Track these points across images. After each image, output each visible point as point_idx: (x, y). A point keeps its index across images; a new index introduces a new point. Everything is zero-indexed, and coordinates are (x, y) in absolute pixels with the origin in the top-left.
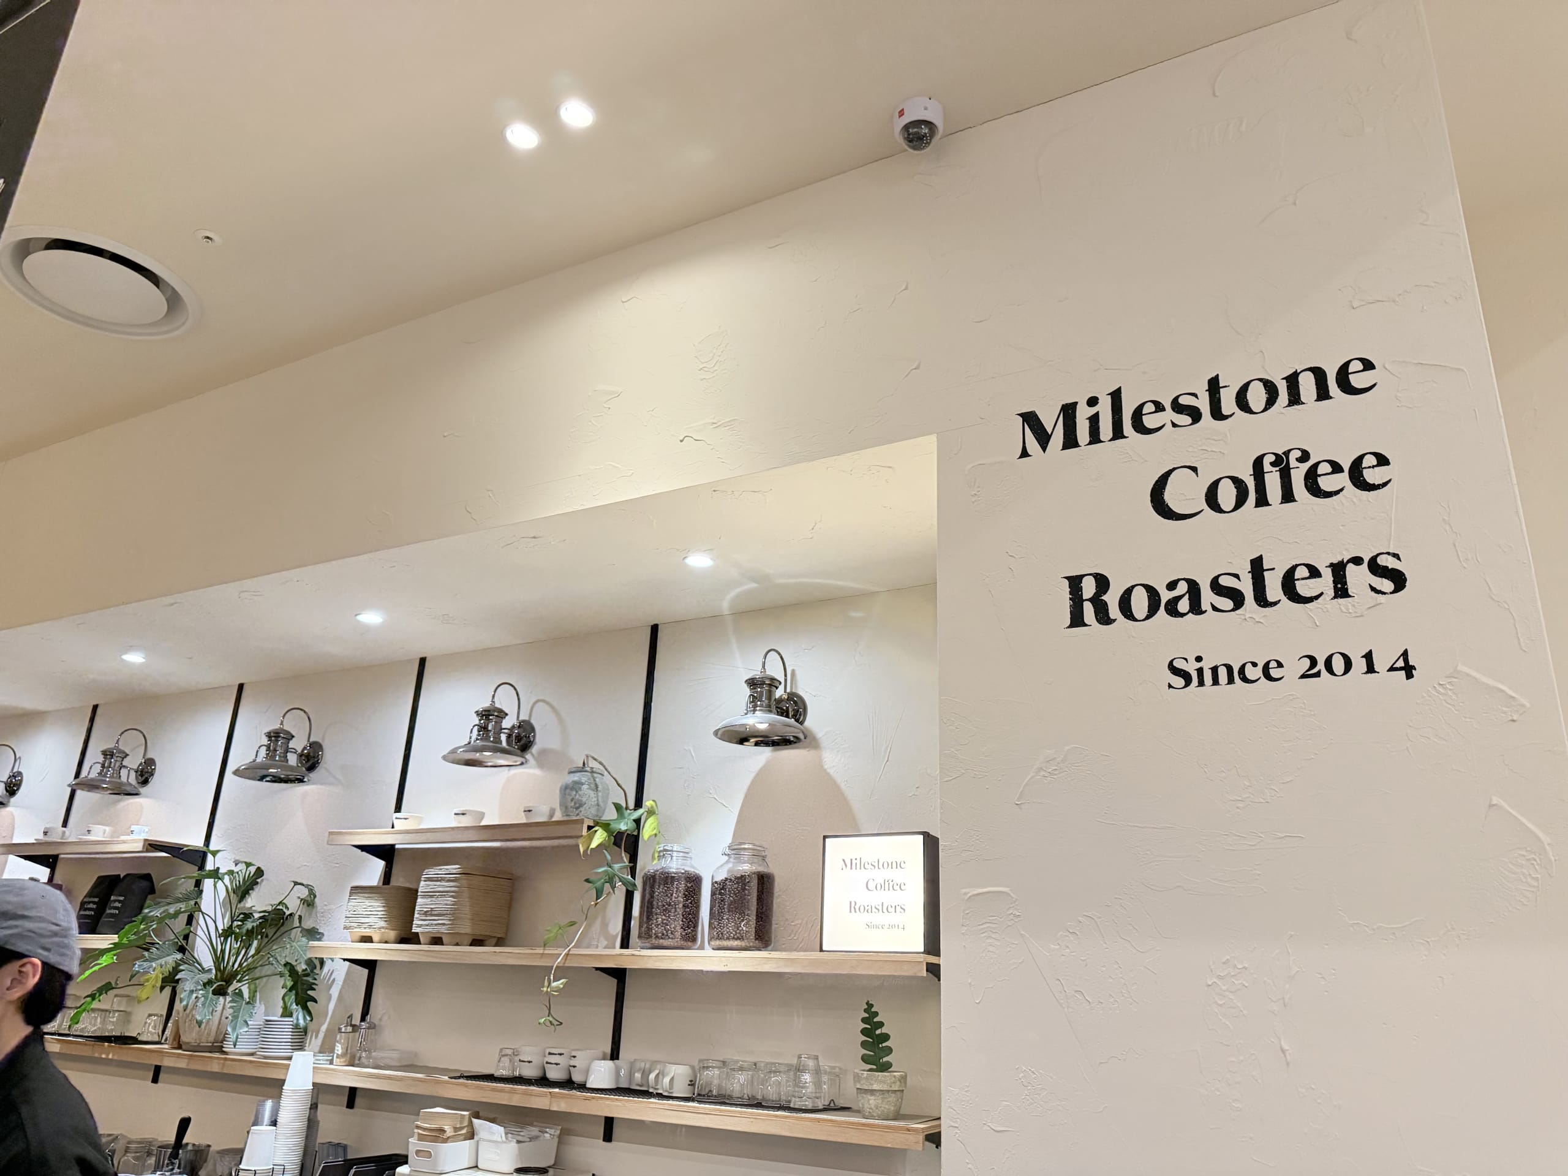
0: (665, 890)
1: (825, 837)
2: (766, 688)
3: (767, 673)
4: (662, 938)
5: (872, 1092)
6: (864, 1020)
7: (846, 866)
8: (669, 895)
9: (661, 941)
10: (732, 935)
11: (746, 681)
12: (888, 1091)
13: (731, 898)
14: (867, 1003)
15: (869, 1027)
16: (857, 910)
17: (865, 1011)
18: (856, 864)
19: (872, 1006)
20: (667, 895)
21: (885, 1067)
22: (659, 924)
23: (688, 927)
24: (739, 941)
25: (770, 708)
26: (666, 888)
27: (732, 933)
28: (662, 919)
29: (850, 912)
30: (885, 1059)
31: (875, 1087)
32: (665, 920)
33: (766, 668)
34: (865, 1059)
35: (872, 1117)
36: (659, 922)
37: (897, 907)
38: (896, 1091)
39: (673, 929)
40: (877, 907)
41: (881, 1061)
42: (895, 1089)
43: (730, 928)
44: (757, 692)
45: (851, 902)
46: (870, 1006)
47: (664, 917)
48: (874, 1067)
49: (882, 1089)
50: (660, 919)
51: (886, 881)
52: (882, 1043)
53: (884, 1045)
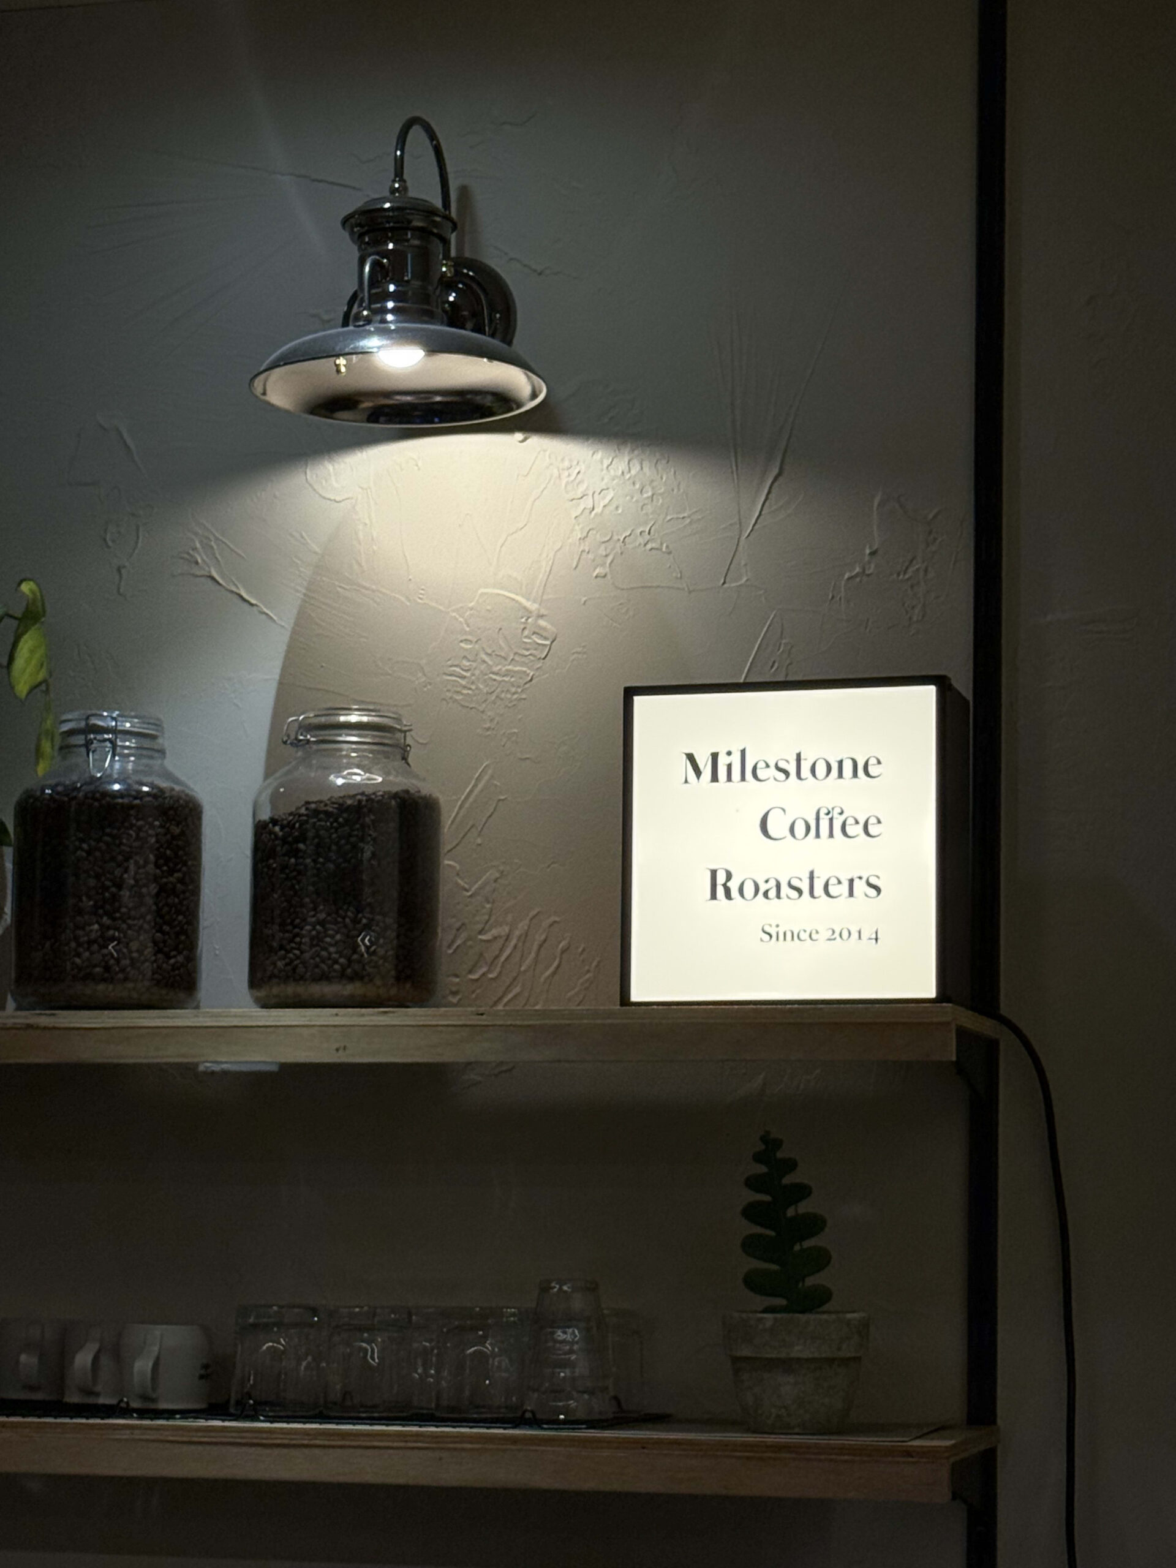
0: (107, 844)
1: (630, 693)
2: (416, 242)
3: (412, 193)
4: (104, 980)
5: (788, 1365)
6: (753, 1183)
7: (698, 772)
8: (120, 858)
9: (101, 987)
10: (337, 967)
11: (345, 221)
12: (831, 1361)
13: (331, 866)
14: (764, 1139)
15: (767, 1198)
16: (735, 893)
17: (758, 1158)
18: (729, 767)
19: (777, 1144)
20: (113, 859)
21: (816, 1300)
22: (95, 941)
23: (176, 948)
24: (358, 984)
25: (428, 303)
26: (107, 838)
27: (336, 962)
28: (101, 925)
29: (714, 896)
30: (810, 1281)
31: (799, 1351)
32: (108, 928)
33: (405, 177)
34: (754, 1283)
35: (787, 1430)
36: (93, 936)
37: (856, 882)
38: (849, 1359)
39: (135, 955)
40: (795, 883)
41: (800, 1285)
42: (849, 1355)
43: (332, 949)
44: (387, 254)
45: (714, 873)
46: (771, 1144)
47: (105, 920)
48: (781, 1302)
49: (816, 1355)
50: (96, 927)
51: (822, 815)
52: (802, 1239)
53: (807, 1244)
